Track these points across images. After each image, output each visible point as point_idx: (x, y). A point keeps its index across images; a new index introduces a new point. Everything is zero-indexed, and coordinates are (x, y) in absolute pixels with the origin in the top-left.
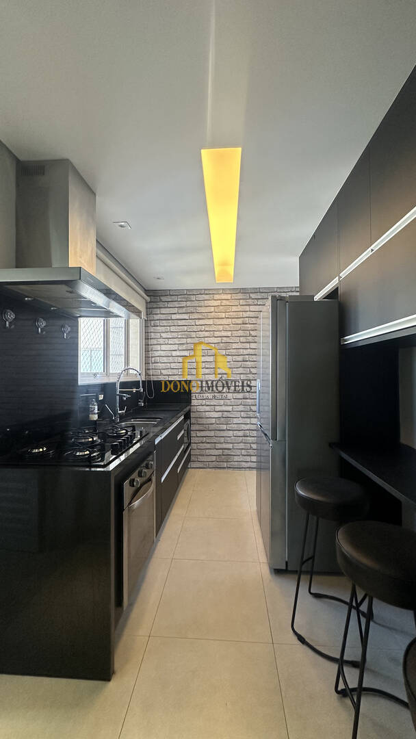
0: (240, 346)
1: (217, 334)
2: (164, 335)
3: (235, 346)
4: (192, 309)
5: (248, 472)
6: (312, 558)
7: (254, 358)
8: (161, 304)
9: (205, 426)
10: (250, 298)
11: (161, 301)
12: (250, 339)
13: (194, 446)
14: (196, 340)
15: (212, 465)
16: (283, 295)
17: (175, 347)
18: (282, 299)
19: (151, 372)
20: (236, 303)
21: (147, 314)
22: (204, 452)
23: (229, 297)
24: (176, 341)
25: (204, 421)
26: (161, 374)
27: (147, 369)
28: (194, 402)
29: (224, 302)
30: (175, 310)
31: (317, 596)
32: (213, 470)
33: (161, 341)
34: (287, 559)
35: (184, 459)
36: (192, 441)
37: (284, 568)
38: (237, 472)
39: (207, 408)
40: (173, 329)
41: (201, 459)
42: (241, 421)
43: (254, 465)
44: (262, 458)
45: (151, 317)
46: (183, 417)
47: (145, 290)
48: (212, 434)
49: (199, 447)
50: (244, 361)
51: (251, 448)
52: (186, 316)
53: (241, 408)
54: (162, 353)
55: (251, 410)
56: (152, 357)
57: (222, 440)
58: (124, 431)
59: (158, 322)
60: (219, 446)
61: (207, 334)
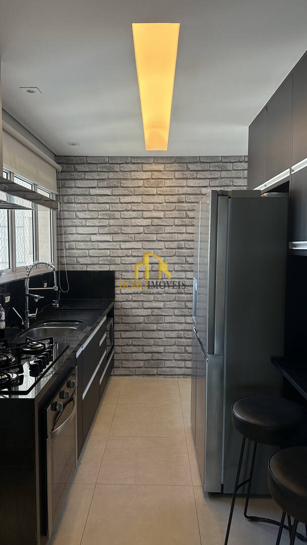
0: (175, 229)
1: (147, 214)
2: (81, 215)
3: (168, 229)
4: (115, 183)
5: (181, 380)
6: (250, 480)
7: (191, 244)
8: (76, 175)
9: (131, 325)
10: (188, 170)
11: (76, 170)
12: (187, 221)
13: (117, 349)
14: (121, 222)
15: (139, 371)
16: (226, 189)
17: (95, 230)
18: (223, 194)
19: (65, 261)
20: (171, 175)
21: (58, 188)
22: (129, 356)
23: (161, 167)
24: (96, 222)
25: (130, 320)
26: (78, 263)
27: (60, 257)
28: (118, 297)
29: (156, 175)
30: (95, 184)
31: (253, 519)
32: (141, 377)
33: (77, 222)
34: (222, 482)
35: (107, 366)
36: (115, 344)
37: (220, 492)
38: (169, 380)
39: (134, 305)
40: (91, 207)
41: (126, 364)
42: (174, 319)
43: (189, 371)
44: (198, 363)
45: (64, 191)
46: (105, 318)
47: (55, 155)
48: (140, 334)
49: (123, 351)
50: (178, 248)
51: (186, 352)
52: (108, 192)
53: (175, 304)
54: (79, 237)
55: (186, 307)
56: (65, 242)
57: (152, 342)
58: (40, 345)
59: (73, 197)
60: (147, 349)
61: (134, 214)
